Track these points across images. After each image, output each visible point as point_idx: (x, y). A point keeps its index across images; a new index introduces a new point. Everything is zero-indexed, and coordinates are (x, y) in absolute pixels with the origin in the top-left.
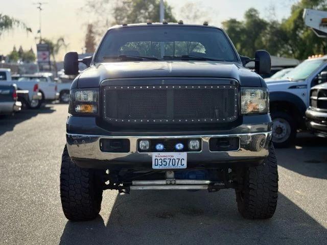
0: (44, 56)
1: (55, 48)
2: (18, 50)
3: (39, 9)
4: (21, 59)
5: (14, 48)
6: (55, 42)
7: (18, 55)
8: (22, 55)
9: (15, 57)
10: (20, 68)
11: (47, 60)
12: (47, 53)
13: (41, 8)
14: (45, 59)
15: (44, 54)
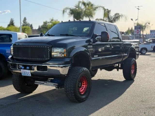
0: (138, 32)
1: (144, 28)
2: (130, 29)
3: (138, 9)
4: (131, 33)
5: (129, 28)
6: (144, 25)
7: (130, 31)
8: (132, 32)
9: (129, 32)
10: (129, 37)
11: (139, 33)
12: (139, 30)
13: (139, 9)
14: (138, 33)
15: (138, 31)
